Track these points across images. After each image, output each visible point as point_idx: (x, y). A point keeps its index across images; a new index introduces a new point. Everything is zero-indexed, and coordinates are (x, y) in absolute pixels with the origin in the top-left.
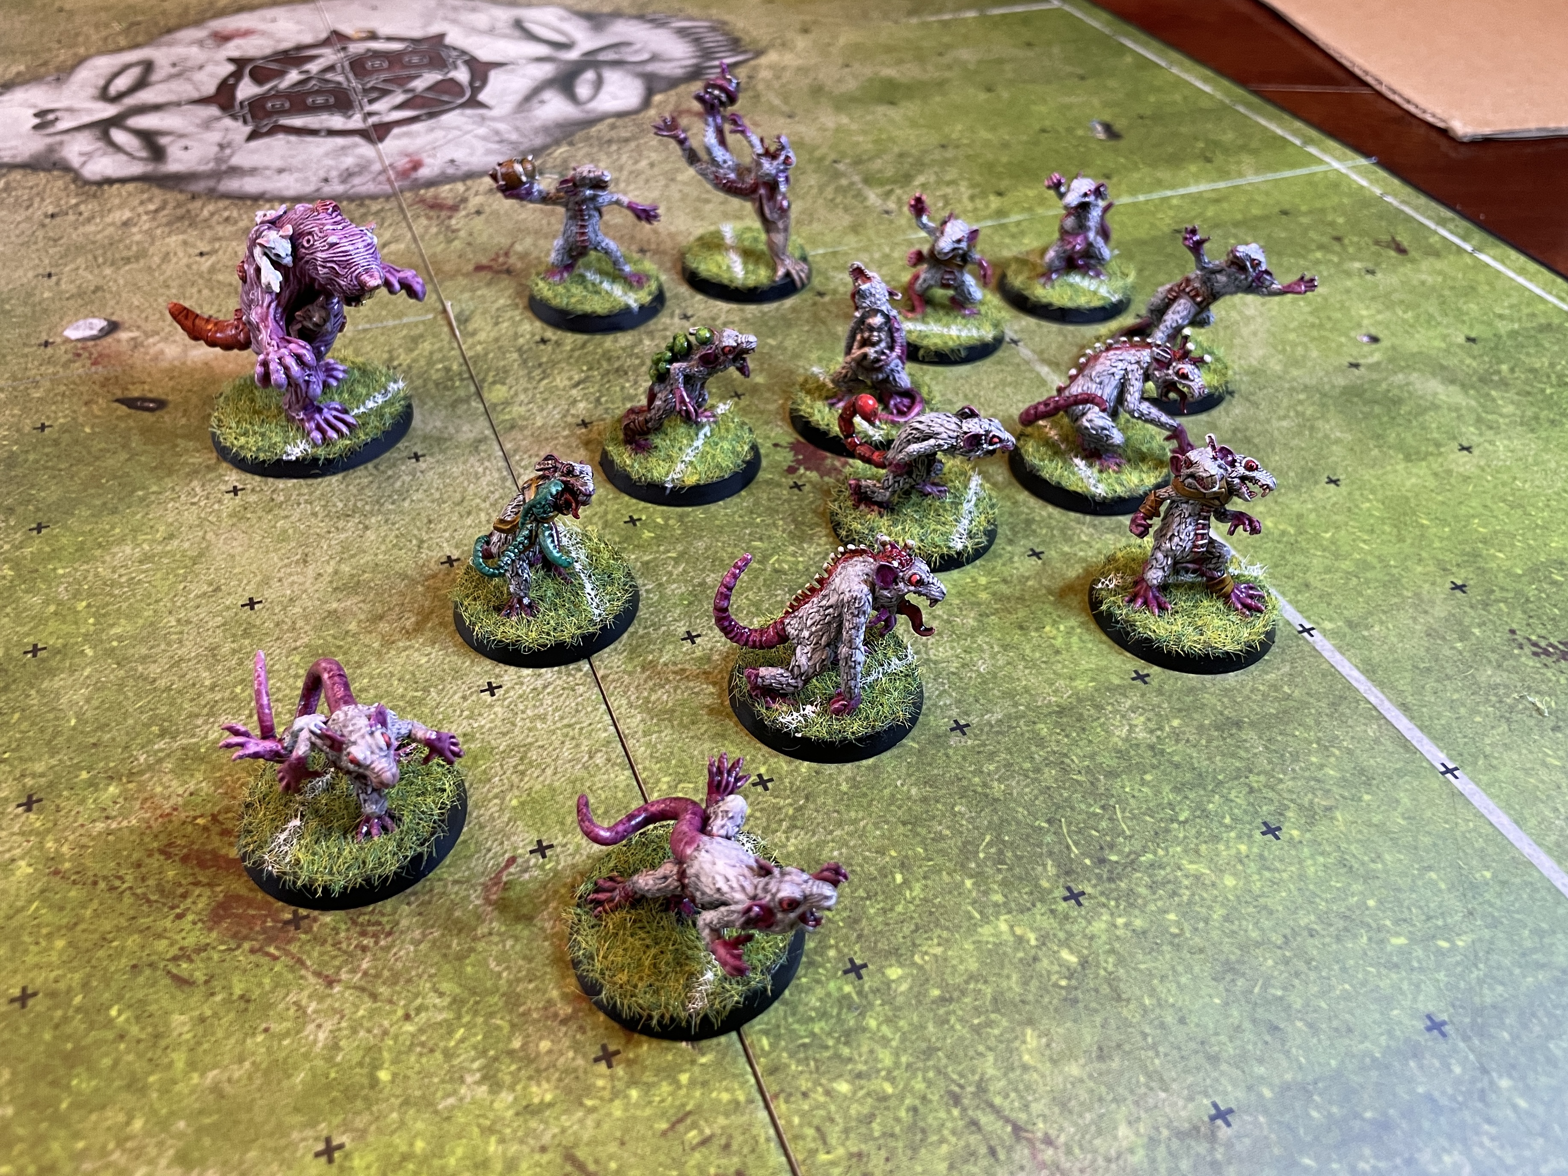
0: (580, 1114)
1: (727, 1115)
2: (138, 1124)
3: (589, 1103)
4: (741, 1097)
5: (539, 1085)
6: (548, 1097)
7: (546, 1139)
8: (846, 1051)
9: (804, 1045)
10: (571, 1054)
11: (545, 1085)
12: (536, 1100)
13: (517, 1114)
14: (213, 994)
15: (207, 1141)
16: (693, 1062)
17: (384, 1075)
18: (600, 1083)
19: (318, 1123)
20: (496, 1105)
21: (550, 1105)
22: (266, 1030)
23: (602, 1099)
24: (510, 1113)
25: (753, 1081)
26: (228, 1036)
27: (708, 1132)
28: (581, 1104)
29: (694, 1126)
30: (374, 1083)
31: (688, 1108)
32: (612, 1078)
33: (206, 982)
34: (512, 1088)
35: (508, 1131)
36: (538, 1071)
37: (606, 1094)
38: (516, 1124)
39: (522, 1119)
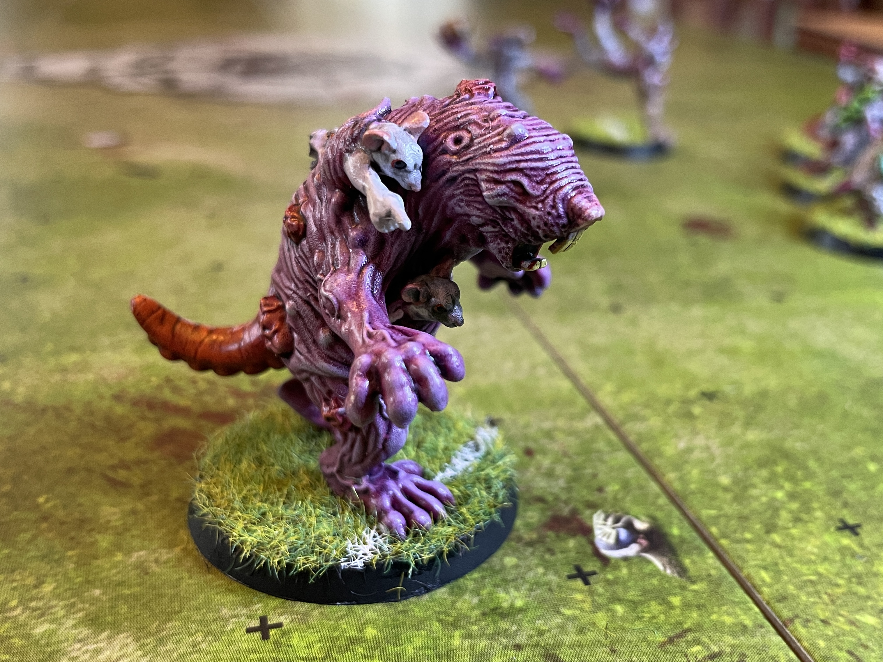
0: (559, 620)
1: (734, 635)
2: (47, 588)
3: (568, 612)
4: (748, 622)
5: (507, 592)
6: (519, 603)
7: (522, 638)
8: (862, 590)
9: (811, 582)
10: (541, 570)
11: (516, 594)
12: (505, 605)
13: (484, 614)
14: (148, 495)
15: (124, 608)
16: (683, 588)
18: (578, 596)
19: (252, 603)
20: (458, 605)
21: (521, 610)
23: (581, 609)
24: (476, 613)
25: (757, 609)
26: (160, 526)
27: (715, 648)
28: (558, 612)
29: (696, 641)
31: (686, 626)
32: (592, 593)
34: (477, 592)
35: (475, 628)
36: (505, 581)
37: (587, 606)
38: (483, 623)
39: (490, 619)
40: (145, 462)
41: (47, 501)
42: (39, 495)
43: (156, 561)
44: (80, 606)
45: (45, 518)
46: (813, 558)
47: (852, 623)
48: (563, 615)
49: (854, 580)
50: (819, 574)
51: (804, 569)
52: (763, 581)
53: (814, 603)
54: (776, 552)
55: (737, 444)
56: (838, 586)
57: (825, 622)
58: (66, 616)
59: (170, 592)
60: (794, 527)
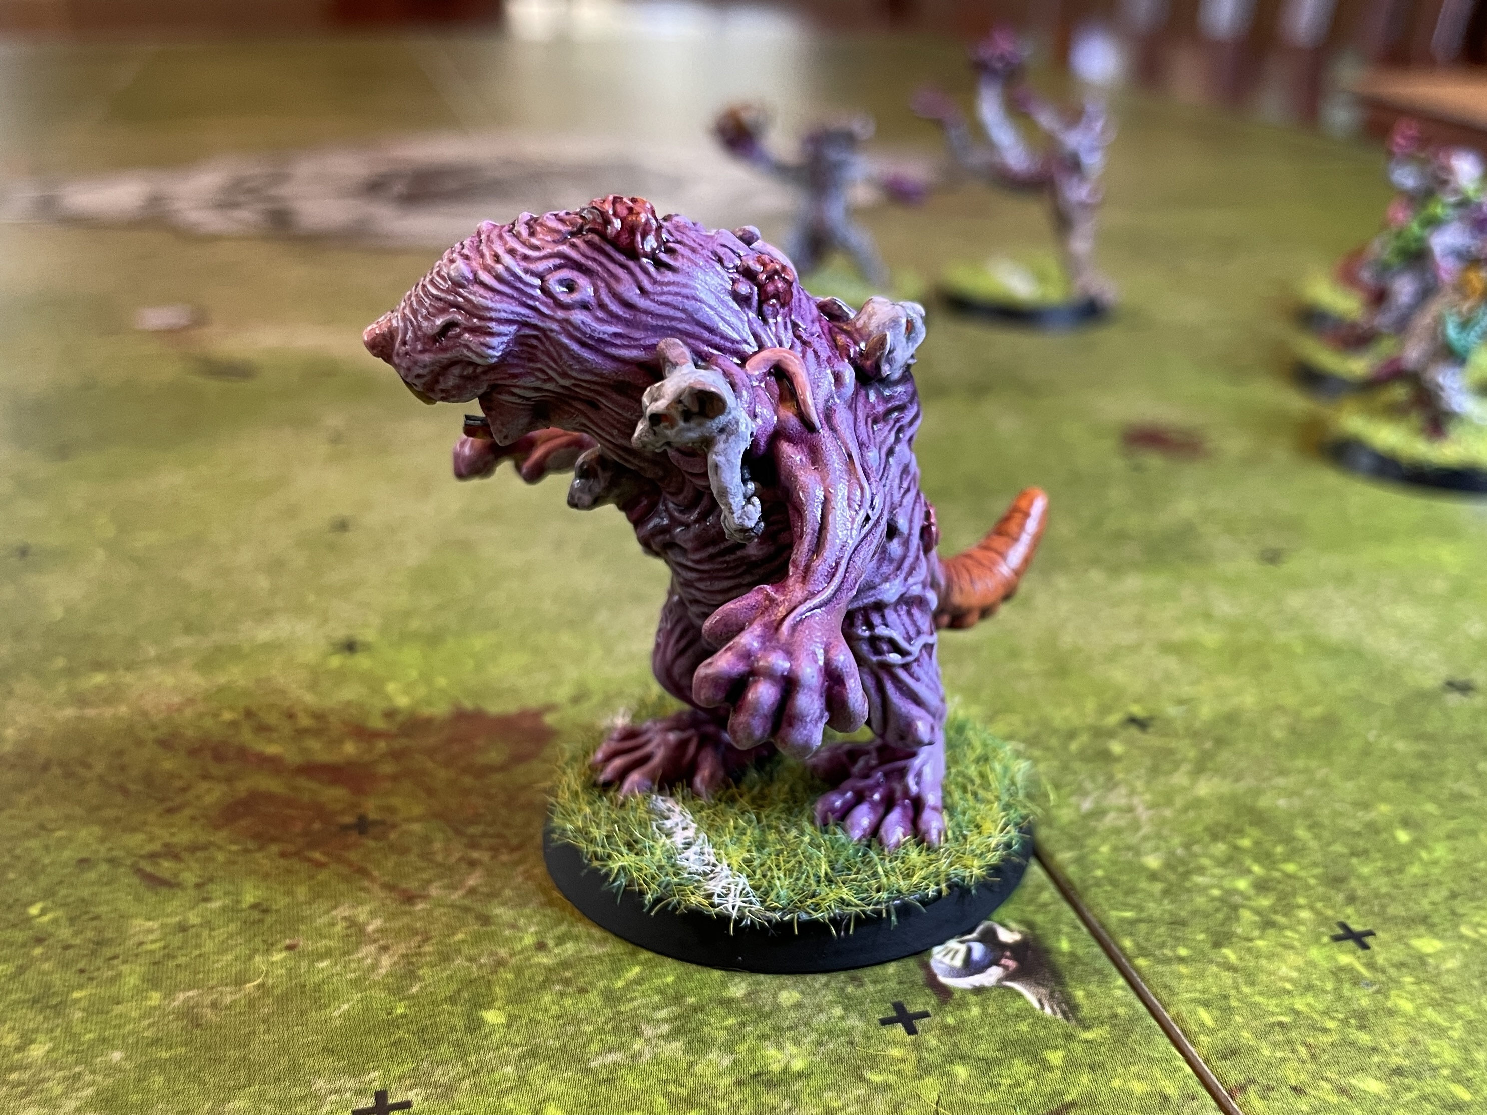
0: (861, 1091)
2: (37, 1051)
3: (876, 1078)
4: (1171, 1090)
5: (780, 1047)
6: (798, 1065)
8: (1364, 1039)
9: (1281, 1025)
10: (838, 1011)
11: (793, 1050)
12: (775, 1068)
13: (739, 1083)
14: (206, 900)
15: (158, 1081)
16: (1069, 1037)
17: (493, 1017)
18: (896, 1053)
19: (364, 1071)
20: (698, 1069)
21: (800, 1075)
22: (290, 948)
23: (899, 1073)
24: (727, 1081)
25: (1188, 1070)
26: (223, 950)
28: (861, 1079)
30: (475, 1026)
31: (1068, 1099)
32: (917, 1047)
33: (198, 886)
34: (729, 1048)
35: (723, 1106)
36: (778, 1030)
37: (908, 1068)
38: (737, 1098)
39: (748, 1091)
40: (205, 847)
41: (43, 912)
42: (31, 904)
43: (214, 1005)
44: (88, 1078)
45: (39, 941)
46: (1289, 986)
47: (1342, 1091)
48: (869, 1082)
49: (1353, 1021)
50: (1297, 1013)
51: (1272, 1005)
52: (1202, 1025)
53: (1283, 1060)
54: (1227, 978)
55: (1179, 802)
56: (1326, 1031)
57: (1297, 1091)
58: (65, 1094)
59: (234, 1054)
60: (1261, 938)
